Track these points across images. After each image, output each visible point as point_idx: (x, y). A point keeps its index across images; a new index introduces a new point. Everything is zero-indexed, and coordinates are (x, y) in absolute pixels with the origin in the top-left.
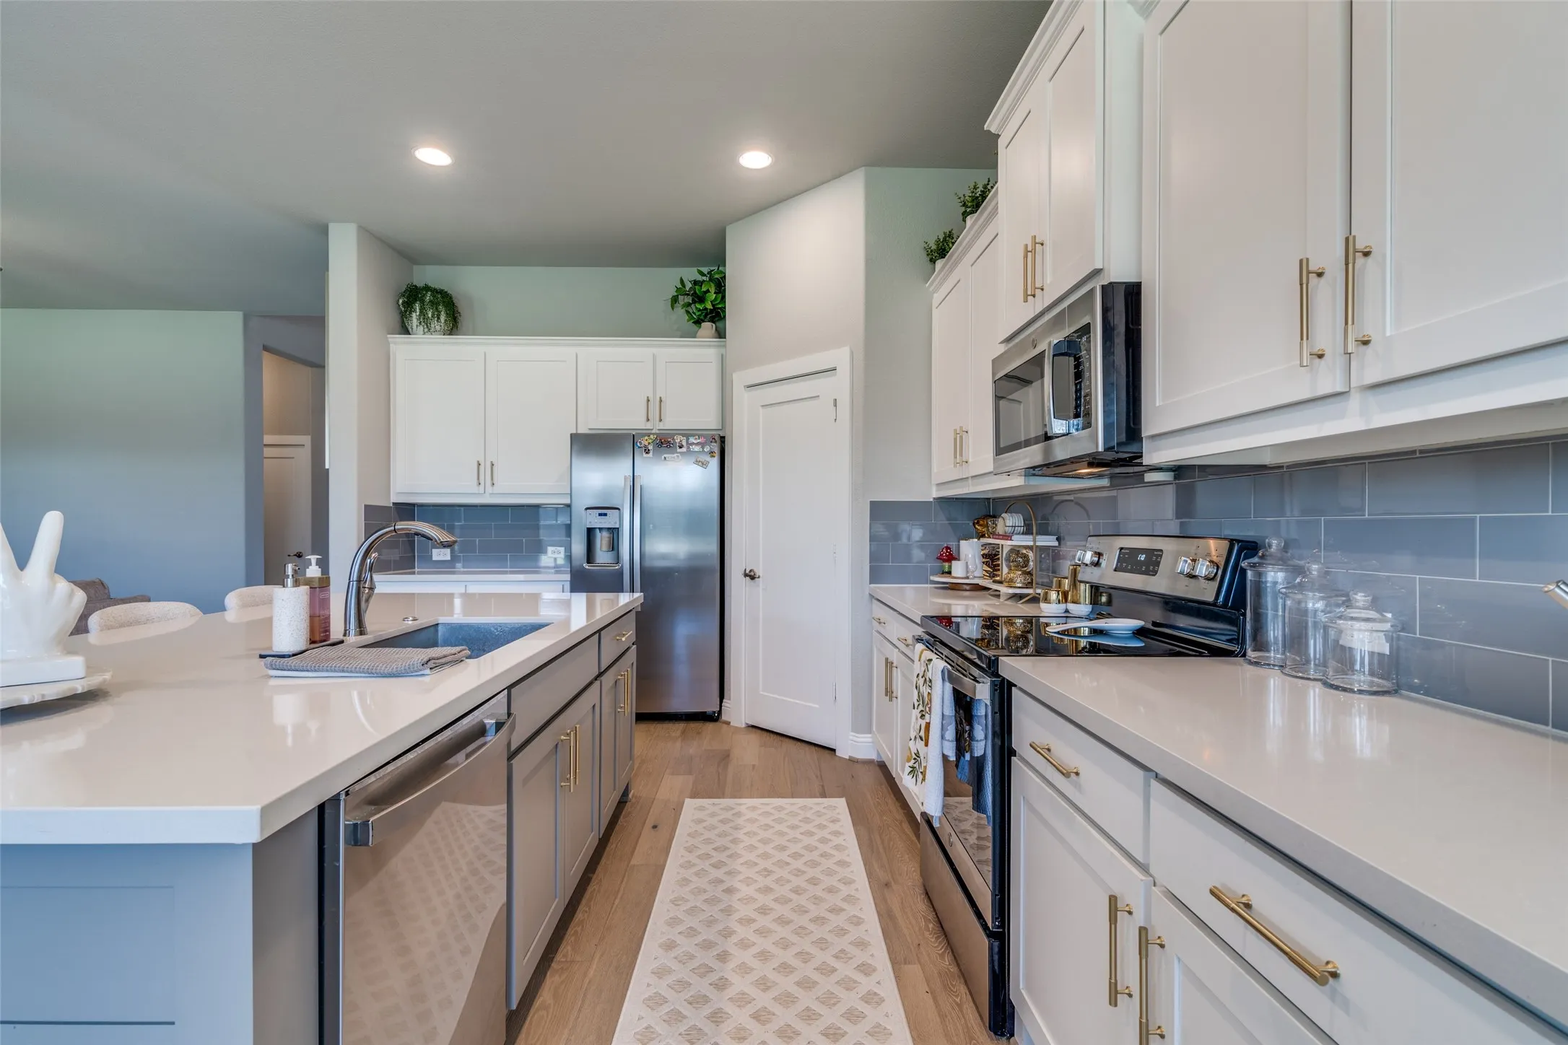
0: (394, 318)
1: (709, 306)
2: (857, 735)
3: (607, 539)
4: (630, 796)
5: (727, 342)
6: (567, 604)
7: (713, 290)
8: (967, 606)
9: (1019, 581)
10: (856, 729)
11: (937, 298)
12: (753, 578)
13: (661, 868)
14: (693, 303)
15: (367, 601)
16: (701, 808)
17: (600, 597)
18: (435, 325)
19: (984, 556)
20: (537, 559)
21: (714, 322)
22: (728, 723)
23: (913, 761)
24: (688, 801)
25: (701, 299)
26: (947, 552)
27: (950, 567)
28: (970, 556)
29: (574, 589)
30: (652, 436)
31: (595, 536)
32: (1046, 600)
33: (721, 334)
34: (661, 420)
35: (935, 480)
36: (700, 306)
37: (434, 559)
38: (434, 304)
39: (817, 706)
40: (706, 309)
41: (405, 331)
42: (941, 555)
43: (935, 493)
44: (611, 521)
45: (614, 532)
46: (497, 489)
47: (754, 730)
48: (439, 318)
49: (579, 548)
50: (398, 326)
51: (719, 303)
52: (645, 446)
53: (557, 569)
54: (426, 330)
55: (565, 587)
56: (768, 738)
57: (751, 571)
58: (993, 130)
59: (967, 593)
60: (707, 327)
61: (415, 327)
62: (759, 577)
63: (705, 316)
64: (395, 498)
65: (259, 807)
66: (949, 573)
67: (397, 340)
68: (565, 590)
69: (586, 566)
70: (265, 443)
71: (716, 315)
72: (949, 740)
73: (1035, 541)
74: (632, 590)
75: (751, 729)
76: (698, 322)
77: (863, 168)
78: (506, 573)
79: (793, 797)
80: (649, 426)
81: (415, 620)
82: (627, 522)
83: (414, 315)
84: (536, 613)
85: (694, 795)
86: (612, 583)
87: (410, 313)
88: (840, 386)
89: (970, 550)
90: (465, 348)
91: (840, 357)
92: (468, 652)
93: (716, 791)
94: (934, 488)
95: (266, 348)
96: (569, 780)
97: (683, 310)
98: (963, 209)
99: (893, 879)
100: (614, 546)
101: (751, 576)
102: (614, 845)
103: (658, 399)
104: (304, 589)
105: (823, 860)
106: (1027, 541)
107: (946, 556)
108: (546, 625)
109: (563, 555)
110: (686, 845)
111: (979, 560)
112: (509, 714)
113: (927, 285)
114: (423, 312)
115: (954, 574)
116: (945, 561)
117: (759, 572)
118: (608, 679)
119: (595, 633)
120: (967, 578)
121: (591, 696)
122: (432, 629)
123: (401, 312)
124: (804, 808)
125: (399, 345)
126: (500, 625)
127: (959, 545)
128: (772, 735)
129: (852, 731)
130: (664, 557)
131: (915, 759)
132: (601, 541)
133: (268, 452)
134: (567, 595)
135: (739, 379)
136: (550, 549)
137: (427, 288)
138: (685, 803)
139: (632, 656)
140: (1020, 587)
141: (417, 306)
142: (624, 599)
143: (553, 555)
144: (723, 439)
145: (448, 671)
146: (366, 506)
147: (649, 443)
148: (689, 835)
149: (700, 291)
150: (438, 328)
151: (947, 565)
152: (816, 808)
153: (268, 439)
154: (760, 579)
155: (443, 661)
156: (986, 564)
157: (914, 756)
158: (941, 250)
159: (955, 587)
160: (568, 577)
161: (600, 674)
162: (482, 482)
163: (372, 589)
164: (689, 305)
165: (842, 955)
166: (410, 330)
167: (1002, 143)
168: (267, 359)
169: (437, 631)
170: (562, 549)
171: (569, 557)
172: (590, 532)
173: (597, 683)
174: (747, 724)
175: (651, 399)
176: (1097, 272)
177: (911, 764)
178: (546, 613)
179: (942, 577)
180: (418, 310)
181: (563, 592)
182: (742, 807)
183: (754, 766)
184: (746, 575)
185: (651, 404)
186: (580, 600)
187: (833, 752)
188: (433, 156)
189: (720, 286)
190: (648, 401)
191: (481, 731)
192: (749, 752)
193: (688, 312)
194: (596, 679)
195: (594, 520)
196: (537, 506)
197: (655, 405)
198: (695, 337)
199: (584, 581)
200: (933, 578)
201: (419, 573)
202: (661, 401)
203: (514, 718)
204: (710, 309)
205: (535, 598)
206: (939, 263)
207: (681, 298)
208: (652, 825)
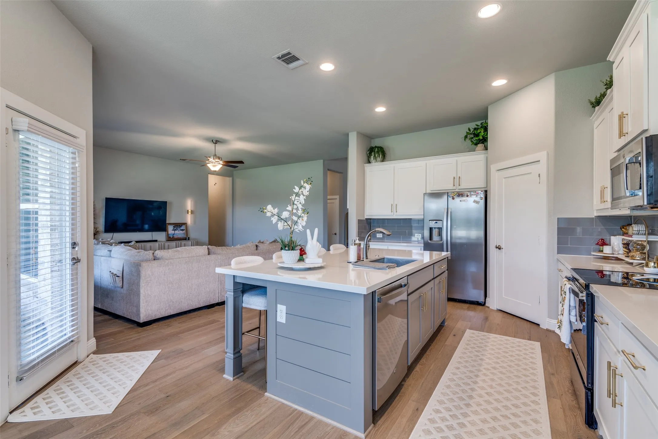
0: (366, 158)
1: (481, 138)
2: (550, 319)
3: (437, 232)
4: (446, 324)
5: (488, 152)
6: (422, 255)
7: (482, 131)
8: (613, 267)
9: (638, 256)
10: (550, 317)
11: (596, 123)
12: (500, 249)
13: (456, 347)
14: (474, 137)
15: (368, 249)
16: (473, 333)
17: (435, 253)
18: (379, 159)
19: (624, 244)
20: (410, 238)
21: (483, 144)
22: (489, 307)
23: (559, 323)
24: (468, 330)
25: (477, 135)
26: (602, 241)
27: (603, 249)
28: (616, 244)
29: (425, 249)
30: (455, 193)
31: (432, 230)
32: (647, 265)
33: (486, 148)
34: (459, 185)
35: (595, 208)
36: (477, 138)
37: (377, 237)
38: (378, 152)
39: (531, 305)
40: (480, 139)
41: (369, 162)
42: (598, 243)
43: (596, 214)
44: (439, 225)
45: (440, 229)
46: (398, 213)
47: (500, 311)
48: (379, 156)
49: (427, 233)
50: (367, 161)
51: (486, 136)
52: (452, 197)
53: (418, 241)
54: (376, 161)
55: (422, 249)
56: (507, 315)
57: (499, 246)
58: (611, 60)
59: (613, 261)
60: (481, 146)
61: (372, 161)
62: (502, 249)
63: (479, 142)
64: (366, 217)
65: (366, 288)
66: (602, 251)
67: (367, 165)
68: (422, 250)
69: (429, 241)
70: (328, 198)
71: (484, 140)
72: (573, 316)
73: (647, 238)
74: (447, 251)
75: (499, 311)
76: (476, 144)
77: (554, 74)
78: (400, 242)
79: (514, 337)
80: (454, 188)
81: (378, 256)
82: (445, 225)
83: (372, 157)
84: (411, 256)
85: (470, 329)
86: (439, 248)
87: (371, 156)
88: (542, 168)
89: (617, 241)
90: (388, 166)
91: (542, 156)
92: (396, 265)
93: (481, 329)
94: (595, 211)
95: (328, 170)
96: (424, 308)
97: (470, 141)
98: (606, 87)
99: (556, 373)
100: (440, 234)
101: (499, 248)
102: (439, 338)
103: (458, 177)
104: (356, 246)
105: (524, 360)
106: (643, 238)
107: (601, 243)
108: (415, 261)
109: (420, 237)
110: (466, 343)
111: (621, 246)
112: (408, 283)
113: (591, 118)
114: (375, 156)
115: (604, 252)
116: (600, 245)
117: (503, 246)
118: (437, 280)
119: (432, 264)
120: (613, 254)
121: (431, 284)
122: (383, 259)
123: (368, 156)
124: (519, 342)
125: (368, 167)
126: (402, 259)
127: (610, 238)
128: (509, 315)
129: (548, 318)
130: (460, 238)
131: (560, 322)
132: (435, 232)
133: (329, 201)
134: (422, 251)
135: (493, 168)
136: (416, 235)
137: (376, 147)
138: (467, 331)
139: (446, 274)
140: (638, 260)
141: (373, 154)
142: (444, 254)
143: (417, 237)
144: (486, 191)
145: (392, 269)
146: (358, 220)
147: (454, 195)
148: (468, 340)
149: (476, 132)
150: (379, 160)
151: (601, 247)
152: (525, 343)
153: (329, 197)
154: (503, 249)
155: (391, 267)
156: (625, 248)
157: (560, 321)
158: (597, 103)
159: (606, 258)
160: (423, 245)
161: (434, 278)
162: (393, 211)
163: (369, 247)
164: (472, 138)
165: (526, 388)
166: (371, 162)
167: (615, 66)
168: (329, 172)
169: (384, 260)
170: (420, 235)
171: (423, 238)
172: (431, 229)
173: (433, 281)
174: (497, 309)
175: (455, 177)
176: (646, 130)
177: (559, 324)
178: (414, 257)
179: (599, 253)
180: (373, 155)
181: (421, 250)
182: (491, 336)
183: (498, 324)
184: (497, 248)
185: (455, 180)
186: (427, 253)
187: (539, 326)
188: (380, 109)
189: (486, 129)
190: (454, 178)
191: (401, 286)
192: (498, 318)
193: (472, 141)
194: (433, 279)
195: (432, 224)
196: (411, 219)
197: (457, 180)
198: (475, 151)
199: (428, 246)
200: (593, 253)
201: (373, 242)
202: (459, 178)
203: (409, 285)
204: (482, 139)
205: (410, 253)
206: (597, 108)
207: (468, 136)
208: (453, 334)
